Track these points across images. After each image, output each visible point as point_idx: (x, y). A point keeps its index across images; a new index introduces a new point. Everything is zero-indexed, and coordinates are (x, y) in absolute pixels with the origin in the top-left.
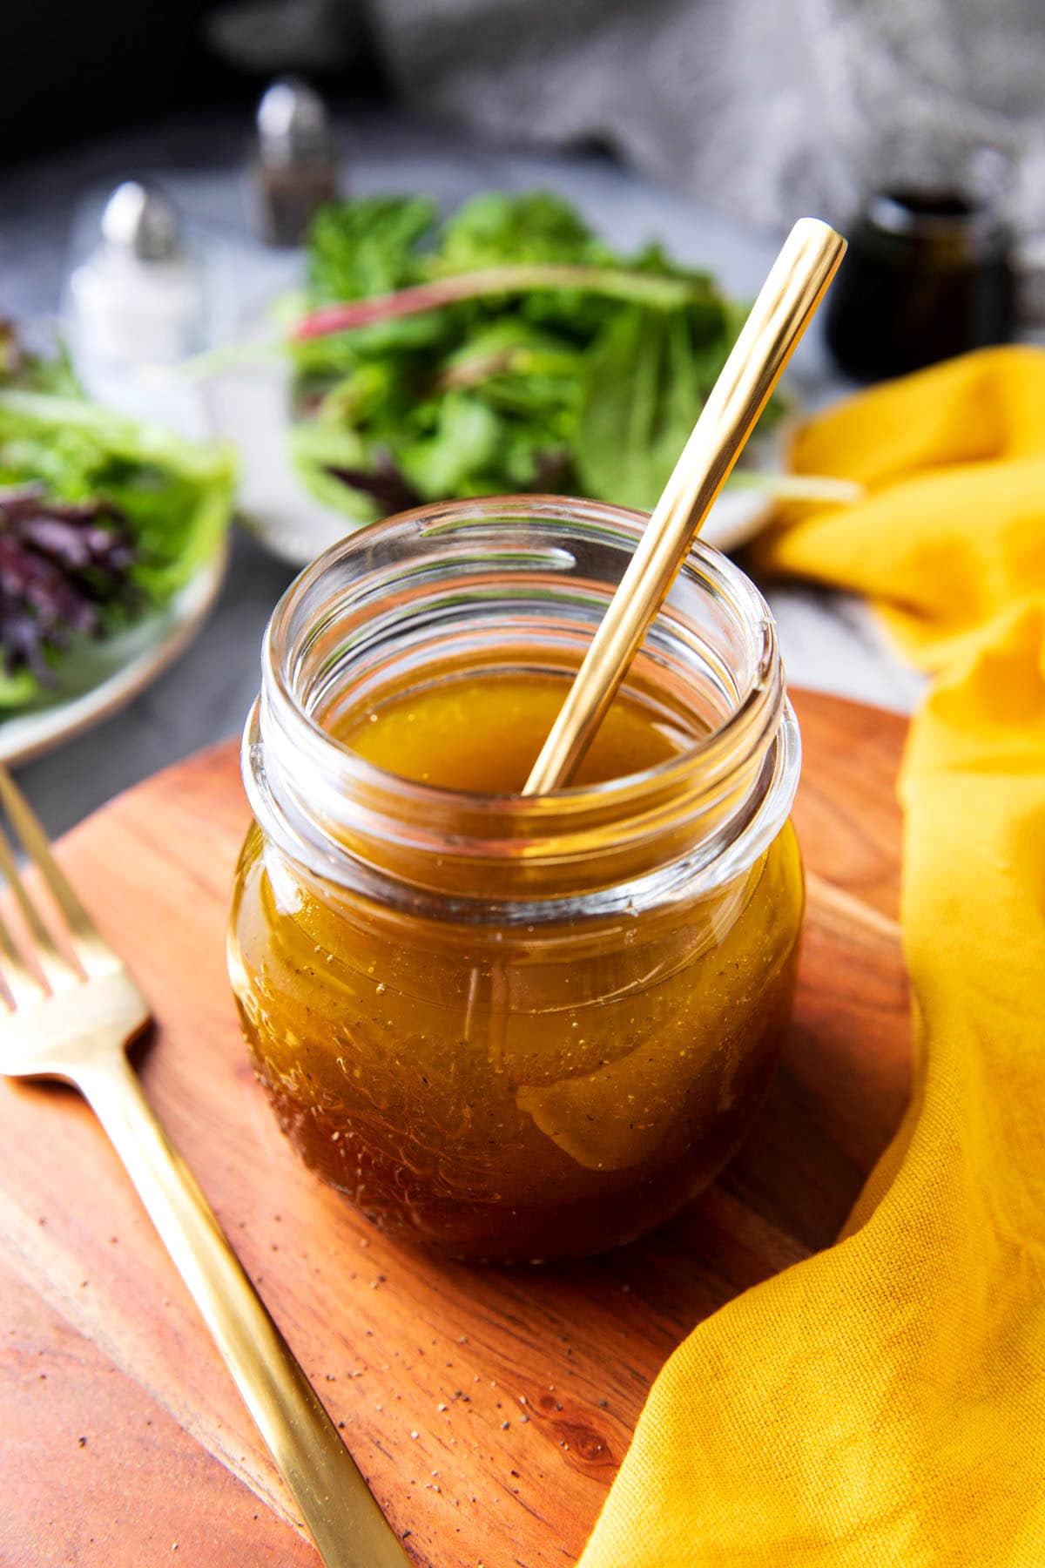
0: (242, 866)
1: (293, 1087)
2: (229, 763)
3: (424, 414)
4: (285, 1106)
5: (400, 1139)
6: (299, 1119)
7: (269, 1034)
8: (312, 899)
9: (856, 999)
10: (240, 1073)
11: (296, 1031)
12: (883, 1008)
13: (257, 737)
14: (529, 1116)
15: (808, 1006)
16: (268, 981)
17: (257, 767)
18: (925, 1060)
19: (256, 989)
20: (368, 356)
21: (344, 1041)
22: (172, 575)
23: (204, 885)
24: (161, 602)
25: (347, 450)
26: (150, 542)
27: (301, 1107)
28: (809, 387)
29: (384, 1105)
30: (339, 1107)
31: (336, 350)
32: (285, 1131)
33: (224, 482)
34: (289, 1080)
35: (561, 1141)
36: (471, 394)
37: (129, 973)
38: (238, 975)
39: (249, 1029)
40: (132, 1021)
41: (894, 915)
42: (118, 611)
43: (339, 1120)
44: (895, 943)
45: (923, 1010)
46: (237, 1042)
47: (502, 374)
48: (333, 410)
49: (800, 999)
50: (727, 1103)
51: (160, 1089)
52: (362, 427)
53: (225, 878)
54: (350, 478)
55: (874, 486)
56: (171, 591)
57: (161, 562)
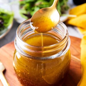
0: (14, 54)
1: (20, 76)
2: (13, 43)
3: (33, 8)
4: (19, 78)
5: (30, 81)
6: (20, 79)
7: (17, 71)
8: (21, 57)
9: (76, 67)
10: (14, 74)
11: (20, 70)
12: (79, 68)
13: (16, 41)
14: (43, 79)
15: (71, 68)
16: (17, 65)
17: (16, 44)
18: (83, 73)
19: (16, 66)
20: (27, 3)
21: (25, 71)
22: (8, 25)
23: (10, 55)
24: (6, 27)
25: (25, 12)
26: (5, 21)
27: (20, 78)
28: (71, 6)
29: (29, 78)
30: (24, 78)
31: (24, 2)
32: (19, 80)
33: (13, 15)
34: (19, 75)
35: (46, 81)
36: (37, 6)
37: (3, 64)
38: (14, 65)
39: (15, 70)
40: (4, 69)
41: (80, 58)
42: (2, 28)
43: (24, 79)
44: (80, 61)
45: (83, 68)
46: (14, 71)
47: (40, 4)
48: (24, 8)
49: (70, 67)
50: (63, 77)
51: (6, 76)
52: (26, 10)
53: (13, 55)
54: (25, 15)
55: (78, 16)
56: (7, 26)
57: (6, 23)
